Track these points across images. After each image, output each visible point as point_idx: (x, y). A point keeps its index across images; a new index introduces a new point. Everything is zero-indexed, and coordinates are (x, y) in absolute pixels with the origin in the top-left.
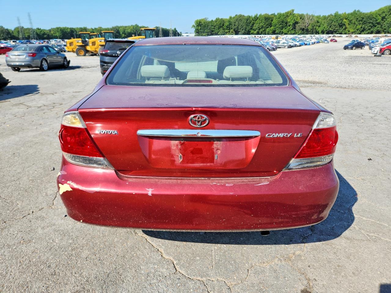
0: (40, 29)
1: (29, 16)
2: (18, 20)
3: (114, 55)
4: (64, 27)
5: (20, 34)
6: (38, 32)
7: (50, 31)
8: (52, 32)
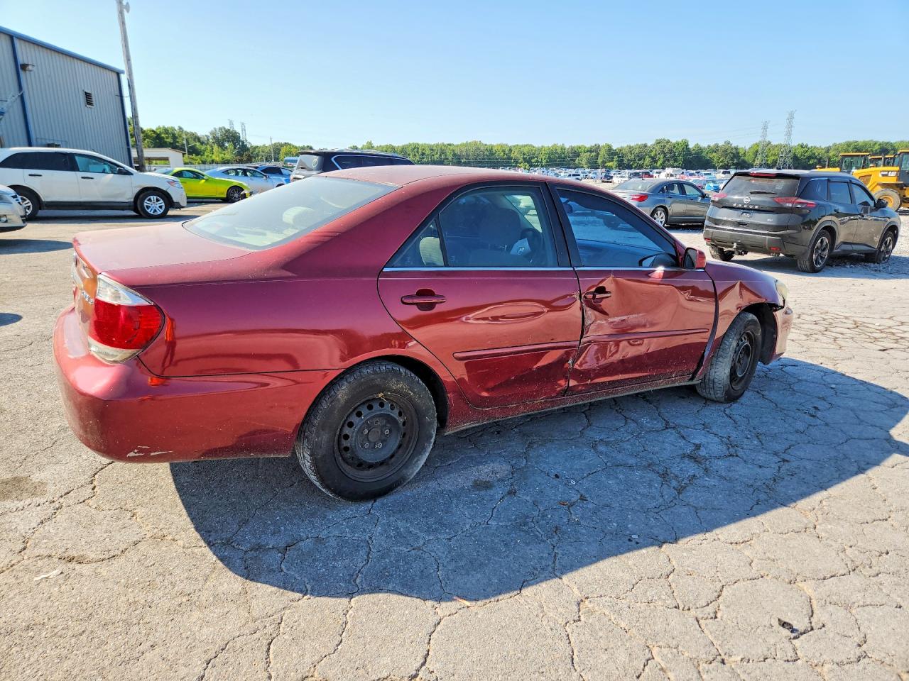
0: (806, 146)
1: (791, 118)
2: (765, 128)
3: (735, 205)
4: (867, 139)
5: (759, 157)
6: (799, 152)
7: (828, 150)
8: (831, 154)
